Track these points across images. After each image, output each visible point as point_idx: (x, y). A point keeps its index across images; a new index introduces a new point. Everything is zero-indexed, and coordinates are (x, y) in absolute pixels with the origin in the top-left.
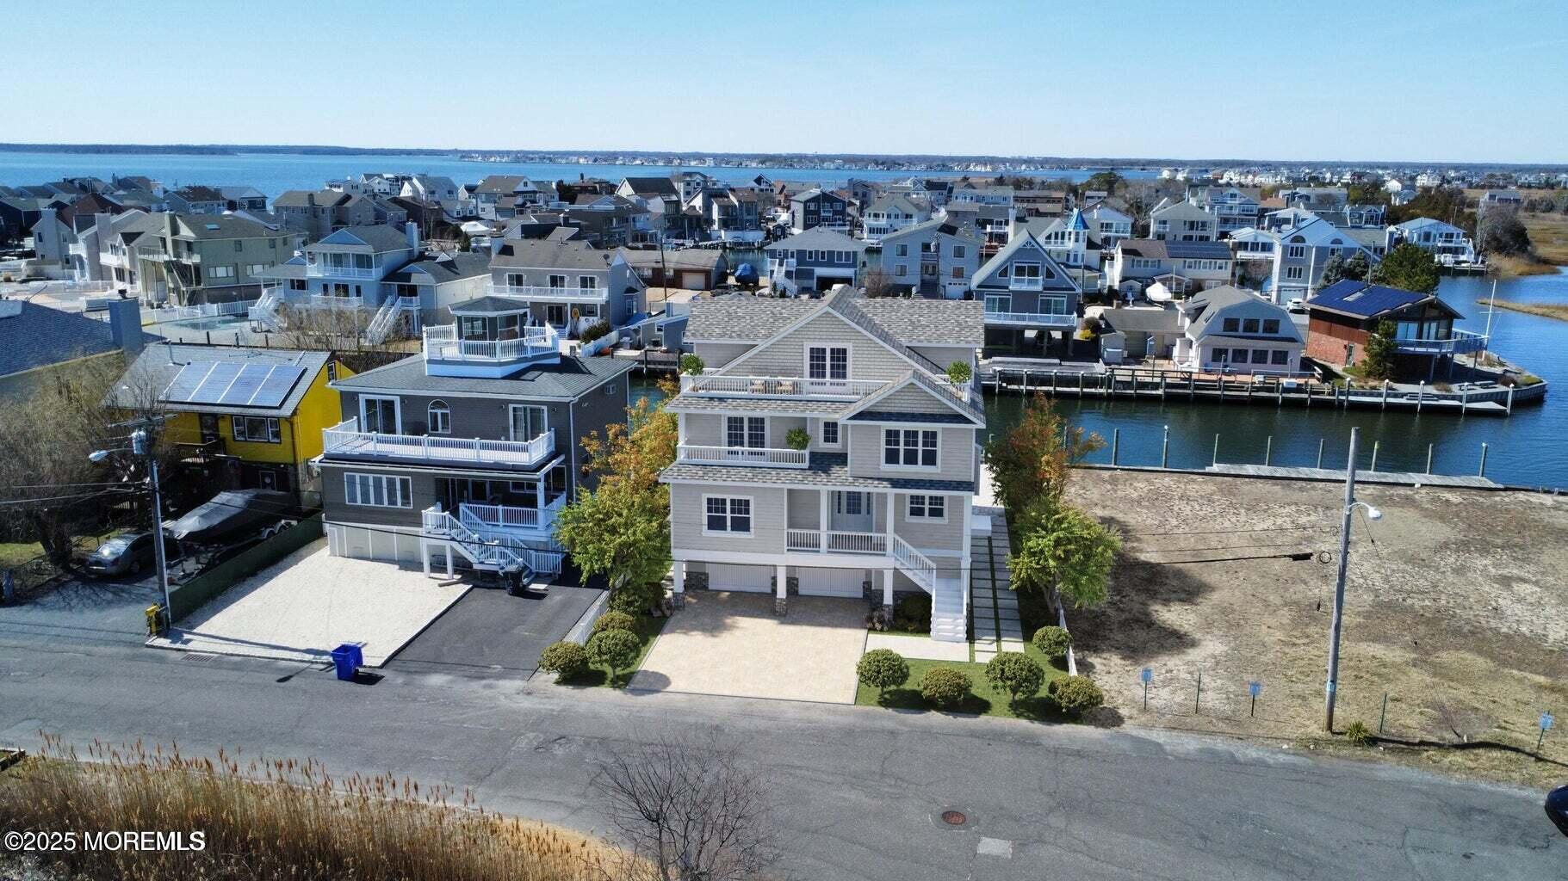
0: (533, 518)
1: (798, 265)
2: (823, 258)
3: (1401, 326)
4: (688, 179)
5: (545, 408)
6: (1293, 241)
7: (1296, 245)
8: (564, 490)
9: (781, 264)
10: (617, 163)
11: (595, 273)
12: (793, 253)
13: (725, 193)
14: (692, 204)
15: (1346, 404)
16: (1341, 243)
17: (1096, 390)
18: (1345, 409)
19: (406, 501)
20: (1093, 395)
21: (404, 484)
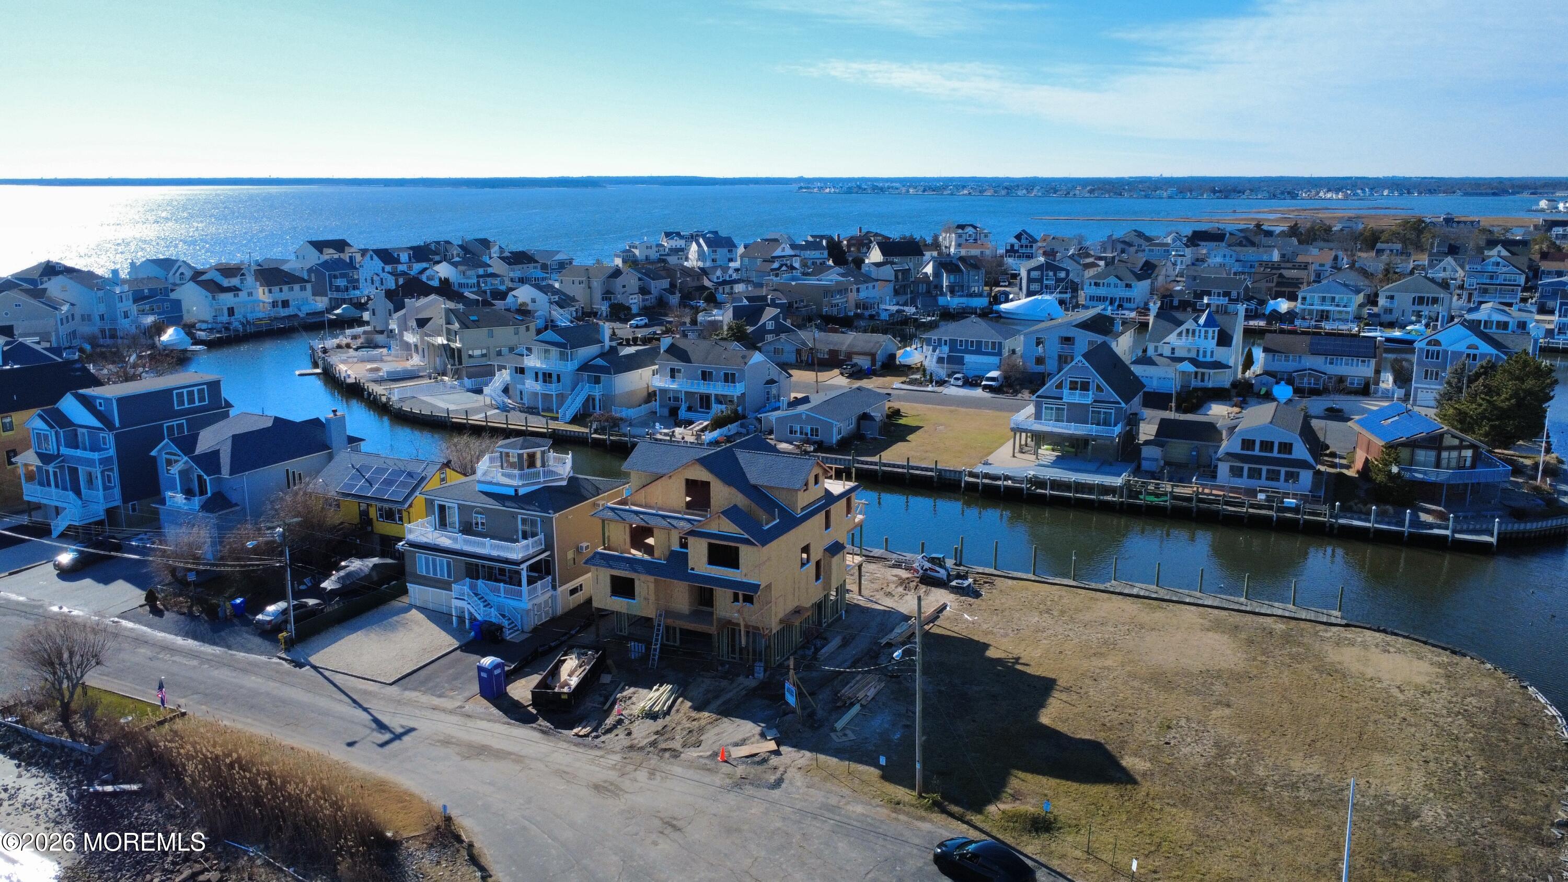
0: (520, 594)
1: (951, 351)
2: (972, 346)
4: (960, 231)
5: (539, 519)
6: (1429, 343)
7: (1431, 348)
8: (547, 576)
9: (934, 351)
10: (945, 193)
11: (735, 370)
12: (946, 341)
13: (954, 261)
14: (924, 271)
15: (1336, 526)
16: (1477, 348)
17: (1109, 498)
18: (1335, 531)
19: (449, 575)
20: (1108, 502)
21: (449, 564)
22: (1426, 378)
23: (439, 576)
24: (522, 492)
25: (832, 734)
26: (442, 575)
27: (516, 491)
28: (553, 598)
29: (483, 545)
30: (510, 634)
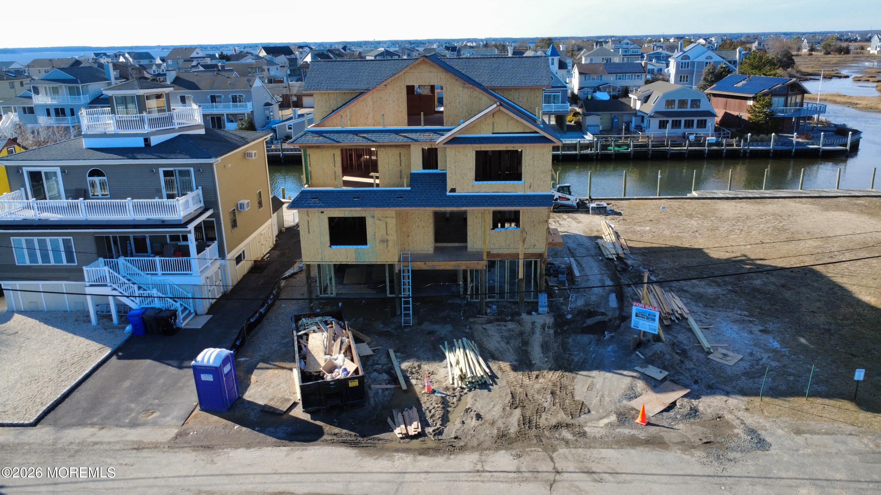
0: (188, 267)
3: (775, 100)
4: (301, 50)
5: (192, 169)
6: (683, 59)
8: (215, 239)
11: (242, 92)
13: (325, 52)
14: (305, 60)
15: (748, 151)
16: (712, 58)
17: (588, 151)
18: (748, 155)
19: (70, 259)
20: (587, 155)
21: (66, 243)
22: (681, 81)
23: (52, 263)
24: (155, 141)
25: (710, 357)
26: (58, 259)
27: (146, 140)
28: (222, 268)
29: (122, 208)
30: (184, 319)
